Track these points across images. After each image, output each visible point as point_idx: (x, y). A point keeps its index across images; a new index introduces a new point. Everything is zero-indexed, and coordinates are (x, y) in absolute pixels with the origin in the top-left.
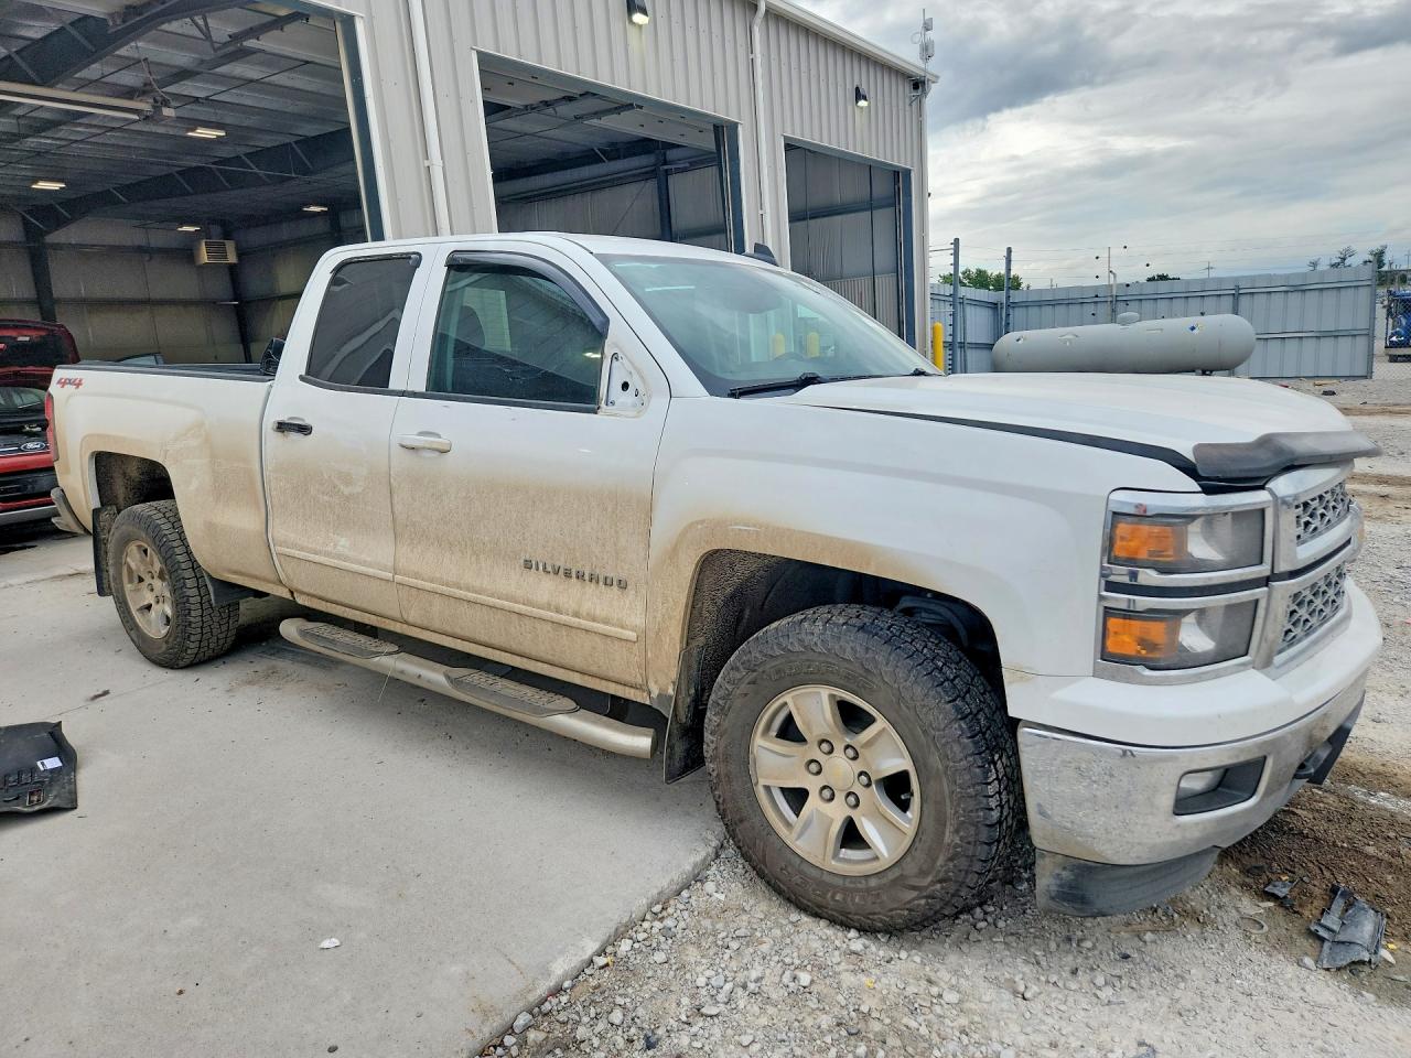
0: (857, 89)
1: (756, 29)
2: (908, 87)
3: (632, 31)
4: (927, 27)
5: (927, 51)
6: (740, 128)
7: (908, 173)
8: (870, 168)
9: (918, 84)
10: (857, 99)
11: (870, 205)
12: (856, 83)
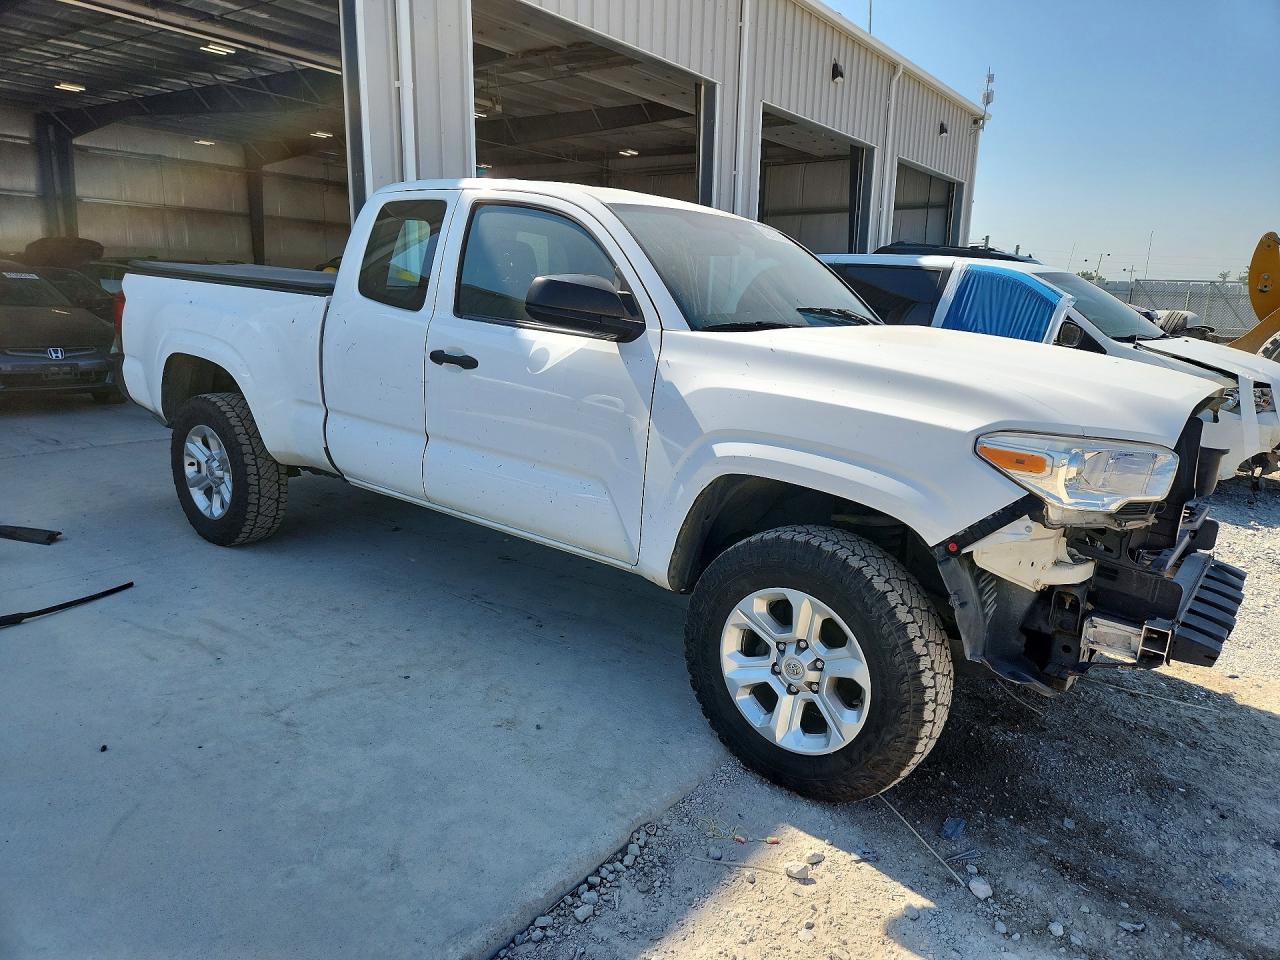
0: (942, 125)
1: (894, 83)
2: (971, 122)
3: (832, 84)
4: (991, 78)
5: (988, 99)
6: (876, 150)
7: (961, 185)
8: (931, 178)
9: (977, 121)
10: (941, 133)
11: (927, 206)
12: (942, 119)
